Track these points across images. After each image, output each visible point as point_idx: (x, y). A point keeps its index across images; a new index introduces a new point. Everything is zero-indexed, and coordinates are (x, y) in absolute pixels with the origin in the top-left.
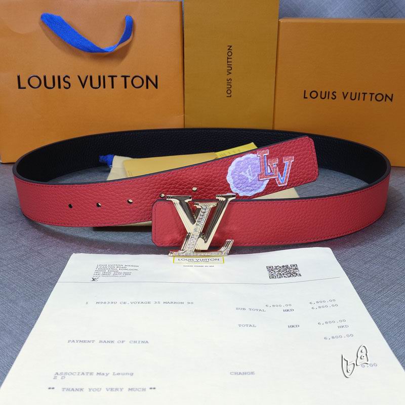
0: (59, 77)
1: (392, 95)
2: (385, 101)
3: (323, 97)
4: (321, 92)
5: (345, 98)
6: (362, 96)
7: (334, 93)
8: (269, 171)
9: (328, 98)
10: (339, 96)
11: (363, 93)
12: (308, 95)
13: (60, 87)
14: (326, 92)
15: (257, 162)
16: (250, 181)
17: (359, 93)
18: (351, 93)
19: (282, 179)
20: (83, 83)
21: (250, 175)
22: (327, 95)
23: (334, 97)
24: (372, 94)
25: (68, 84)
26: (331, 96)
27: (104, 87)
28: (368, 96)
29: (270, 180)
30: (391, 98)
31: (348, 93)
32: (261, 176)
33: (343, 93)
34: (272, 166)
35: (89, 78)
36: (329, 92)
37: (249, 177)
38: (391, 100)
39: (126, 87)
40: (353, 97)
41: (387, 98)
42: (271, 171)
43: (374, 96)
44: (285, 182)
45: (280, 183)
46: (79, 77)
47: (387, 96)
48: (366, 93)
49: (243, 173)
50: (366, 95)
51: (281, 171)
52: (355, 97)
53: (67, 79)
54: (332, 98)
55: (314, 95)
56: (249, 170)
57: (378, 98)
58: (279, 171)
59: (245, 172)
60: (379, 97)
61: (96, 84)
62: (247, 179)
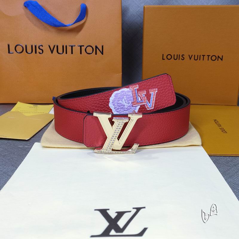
0: (36, 46)
1: (222, 56)
2: (218, 60)
3: (175, 58)
4: (174, 55)
5: (190, 59)
6: (202, 57)
7: (183, 56)
8: (140, 100)
9: (179, 59)
10: (187, 57)
11: (202, 55)
12: (165, 57)
13: (36, 53)
14: (177, 55)
15: (131, 94)
16: (126, 107)
17: (200, 56)
18: (195, 55)
19: (150, 104)
20: (52, 50)
21: (126, 103)
22: (178, 57)
23: (183, 58)
24: (209, 56)
25: (42, 51)
26: (181, 57)
27: (66, 53)
28: (206, 57)
29: (141, 106)
30: (221, 58)
31: (192, 55)
32: (134, 103)
33: (189, 55)
34: (142, 96)
35: (56, 47)
36: (179, 55)
37: (125, 104)
38: (222, 60)
39: (81, 53)
40: (196, 58)
41: (219, 58)
42: (141, 100)
43: (210, 57)
44: (152, 107)
45: (148, 108)
46: (49, 46)
47: (218, 57)
48: (205, 55)
49: (120, 102)
50: (204, 56)
51: (149, 99)
52: (198, 58)
53: (41, 47)
54: (182, 59)
55: (169, 57)
56: (125, 100)
57: (212, 59)
58: (147, 99)
59: (122, 100)
60: (214, 58)
61: (60, 51)
62: (124, 105)
